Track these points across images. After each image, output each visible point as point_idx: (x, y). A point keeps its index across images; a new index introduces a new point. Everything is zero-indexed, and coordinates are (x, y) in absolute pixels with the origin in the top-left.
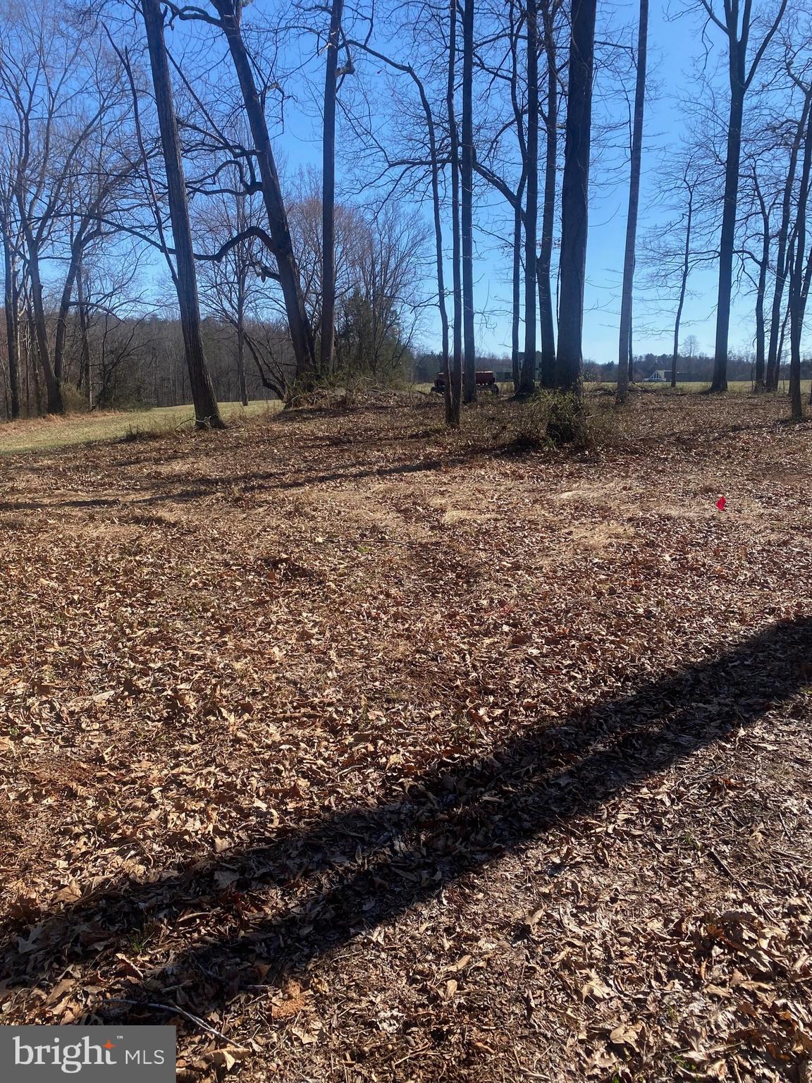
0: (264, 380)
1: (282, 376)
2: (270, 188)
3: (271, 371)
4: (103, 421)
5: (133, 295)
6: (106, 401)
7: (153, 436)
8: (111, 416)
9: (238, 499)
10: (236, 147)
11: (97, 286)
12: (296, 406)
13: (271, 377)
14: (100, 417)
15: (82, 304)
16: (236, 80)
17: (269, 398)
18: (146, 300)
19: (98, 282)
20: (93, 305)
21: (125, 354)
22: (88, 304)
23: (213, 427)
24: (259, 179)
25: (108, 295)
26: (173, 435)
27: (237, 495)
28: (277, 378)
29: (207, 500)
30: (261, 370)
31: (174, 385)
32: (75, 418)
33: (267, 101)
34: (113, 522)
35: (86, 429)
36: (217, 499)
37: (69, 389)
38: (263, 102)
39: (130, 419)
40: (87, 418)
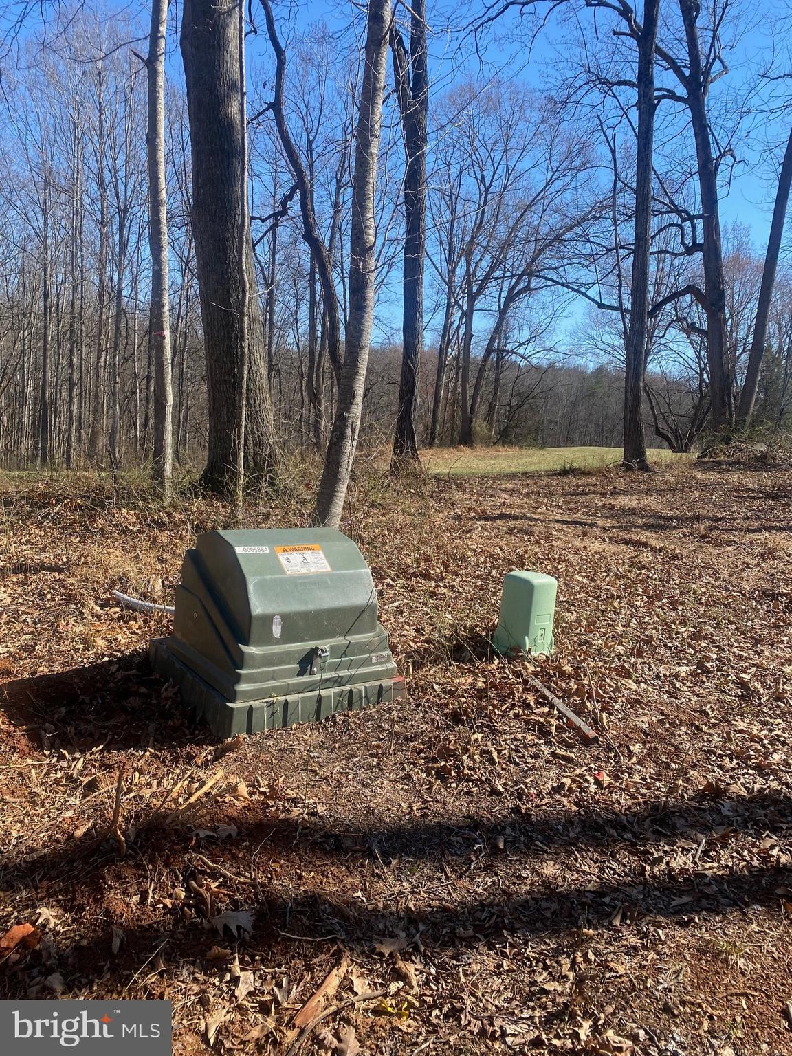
0: (657, 430)
1: (676, 427)
2: (711, 249)
3: (666, 422)
4: (506, 456)
5: (548, 344)
6: (506, 437)
7: (583, 473)
8: (513, 451)
9: (704, 537)
10: (682, 211)
11: (514, 335)
12: (711, 457)
13: (666, 427)
14: (504, 452)
15: (501, 351)
16: (693, 150)
17: (660, 447)
18: (559, 350)
19: (516, 331)
20: (508, 352)
21: (531, 396)
22: (505, 351)
23: (640, 469)
24: (700, 240)
25: (524, 344)
26: (601, 472)
27: (703, 532)
28: (671, 428)
29: (674, 533)
30: (656, 420)
31: (560, 428)
32: (481, 451)
33: (721, 167)
34: (604, 541)
35: (492, 462)
36: (684, 534)
37: (480, 425)
38: (717, 169)
39: (529, 456)
40: (491, 452)
